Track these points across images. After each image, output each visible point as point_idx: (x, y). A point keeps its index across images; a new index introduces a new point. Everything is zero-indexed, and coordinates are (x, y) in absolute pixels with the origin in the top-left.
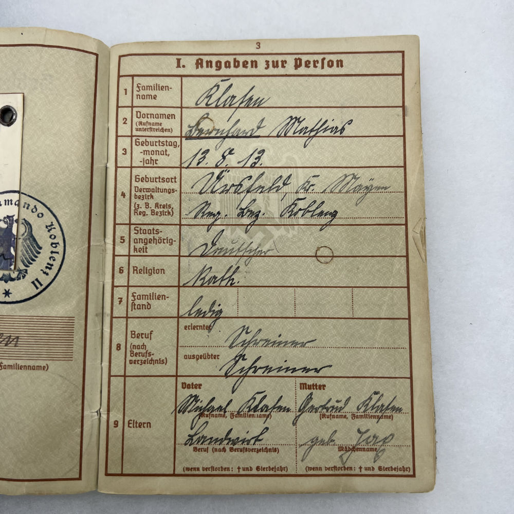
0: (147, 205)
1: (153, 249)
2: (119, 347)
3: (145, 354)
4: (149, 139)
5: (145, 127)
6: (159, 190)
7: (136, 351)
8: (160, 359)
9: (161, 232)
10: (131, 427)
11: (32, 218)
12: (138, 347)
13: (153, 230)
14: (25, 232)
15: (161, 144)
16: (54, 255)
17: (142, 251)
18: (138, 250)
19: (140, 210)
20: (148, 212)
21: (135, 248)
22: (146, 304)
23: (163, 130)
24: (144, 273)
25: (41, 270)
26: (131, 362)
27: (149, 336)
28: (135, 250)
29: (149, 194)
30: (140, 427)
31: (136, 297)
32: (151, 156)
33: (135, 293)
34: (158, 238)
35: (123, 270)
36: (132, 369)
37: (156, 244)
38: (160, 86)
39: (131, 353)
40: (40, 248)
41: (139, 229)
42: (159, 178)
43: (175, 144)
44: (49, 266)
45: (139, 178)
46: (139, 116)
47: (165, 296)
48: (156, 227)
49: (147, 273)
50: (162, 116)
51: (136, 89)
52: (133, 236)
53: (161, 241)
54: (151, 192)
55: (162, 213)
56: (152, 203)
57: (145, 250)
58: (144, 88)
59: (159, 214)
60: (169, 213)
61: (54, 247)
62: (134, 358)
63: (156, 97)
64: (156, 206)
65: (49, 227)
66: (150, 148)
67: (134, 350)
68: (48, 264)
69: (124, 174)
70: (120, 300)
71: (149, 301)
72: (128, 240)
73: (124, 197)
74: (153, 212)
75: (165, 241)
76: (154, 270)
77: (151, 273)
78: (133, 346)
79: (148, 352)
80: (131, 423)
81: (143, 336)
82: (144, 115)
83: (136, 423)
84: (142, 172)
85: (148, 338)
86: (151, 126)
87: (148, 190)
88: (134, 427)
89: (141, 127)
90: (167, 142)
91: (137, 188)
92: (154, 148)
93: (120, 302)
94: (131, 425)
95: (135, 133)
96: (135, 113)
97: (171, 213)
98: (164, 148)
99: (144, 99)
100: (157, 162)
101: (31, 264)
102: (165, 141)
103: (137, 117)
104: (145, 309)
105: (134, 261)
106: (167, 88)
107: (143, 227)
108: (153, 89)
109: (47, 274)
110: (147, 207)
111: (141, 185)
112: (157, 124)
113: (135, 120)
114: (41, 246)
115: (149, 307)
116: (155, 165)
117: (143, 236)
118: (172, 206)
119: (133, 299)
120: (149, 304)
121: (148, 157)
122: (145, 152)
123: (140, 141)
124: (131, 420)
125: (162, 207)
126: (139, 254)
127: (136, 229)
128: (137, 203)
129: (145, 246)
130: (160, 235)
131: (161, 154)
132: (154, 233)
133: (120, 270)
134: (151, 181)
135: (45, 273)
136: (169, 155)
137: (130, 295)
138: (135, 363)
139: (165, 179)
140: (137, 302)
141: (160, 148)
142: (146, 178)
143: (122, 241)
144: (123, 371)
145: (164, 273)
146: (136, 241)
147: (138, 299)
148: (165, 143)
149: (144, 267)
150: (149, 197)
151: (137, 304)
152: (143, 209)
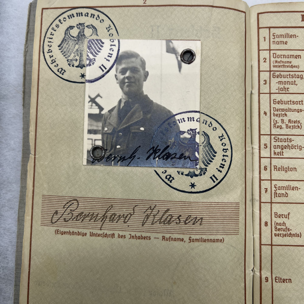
0: (283, 121)
1: (287, 153)
2: (266, 224)
3: (285, 230)
4: (282, 73)
5: (279, 64)
6: (291, 110)
7: (278, 227)
8: (296, 233)
9: (293, 140)
10: (277, 282)
11: (209, 131)
12: (280, 224)
13: (288, 139)
14: (205, 141)
15: (291, 77)
16: (225, 158)
17: (280, 155)
18: (277, 153)
19: (277, 124)
20: (284, 126)
21: (274, 152)
22: (285, 193)
23: (292, 67)
24: (282, 171)
25: (217, 169)
26: (275, 235)
27: (287, 216)
28: (274, 154)
29: (283, 113)
30: (284, 282)
31: (277, 188)
32: (284, 85)
33: (276, 185)
34: (291, 145)
35: (266, 168)
36: (277, 240)
37: (290, 149)
38: (290, 35)
39: (275, 229)
40: (216, 153)
41: (277, 138)
42: (291, 101)
43: (301, 77)
44: (222, 166)
45: (276, 102)
46: (275, 57)
47: (297, 187)
48: (290, 137)
49: (284, 171)
50: (292, 56)
51: (272, 37)
52: (273, 143)
53: (293, 147)
54: (285, 112)
55: (294, 127)
56: (286, 119)
57: (281, 153)
58: (278, 36)
59: (291, 128)
60: (299, 127)
61: (225, 152)
62: (277, 232)
63: (287, 43)
64: (289, 122)
65: (221, 138)
66: (283, 80)
67: (277, 226)
68: (221, 164)
69: (265, 98)
70: (266, 190)
71: (287, 191)
72: (269, 146)
73: (266, 115)
74: (287, 126)
75: (296, 147)
76: (289, 168)
77: (287, 171)
78: (276, 223)
79: (287, 228)
80: (277, 279)
81: (283, 216)
82: (278, 56)
83: (281, 279)
84: (278, 97)
85: (287, 218)
86: (284, 64)
87: (283, 110)
88: (279, 282)
89: (277, 64)
90: (295, 75)
91: (275, 109)
92: (286, 80)
93: (266, 191)
94: (277, 281)
95: (272, 69)
96: (272, 55)
97: (300, 127)
98: (293, 80)
99: (278, 44)
100: (289, 90)
101: (210, 164)
102: (294, 74)
103: (273, 57)
104: (284, 197)
105: (275, 162)
106: (295, 36)
107: (280, 137)
108: (284, 37)
109: (221, 172)
110: (283, 122)
111: (278, 106)
112: (288, 62)
113: (272, 59)
114: (216, 151)
115: (287, 196)
116: (287, 92)
117: (280, 144)
118: (300, 122)
119: (275, 190)
120: (286, 193)
121: (282, 86)
122: (280, 82)
123: (276, 74)
124: (277, 277)
125: (293, 122)
126: (277, 156)
127: (275, 138)
128: (275, 120)
129: (282, 151)
130: (293, 143)
131: (291, 84)
132: (288, 142)
133: (265, 168)
134: (285, 104)
135: (219, 171)
136: (297, 84)
137: (273, 186)
138: (278, 236)
139: (295, 102)
140: (278, 192)
141: (290, 80)
142: (281, 101)
143: (265, 147)
144: (270, 241)
145: (296, 171)
146: (275, 147)
147: (279, 189)
148: (294, 76)
149: (281, 166)
150: (284, 115)
151: (278, 193)
152: (280, 124)
